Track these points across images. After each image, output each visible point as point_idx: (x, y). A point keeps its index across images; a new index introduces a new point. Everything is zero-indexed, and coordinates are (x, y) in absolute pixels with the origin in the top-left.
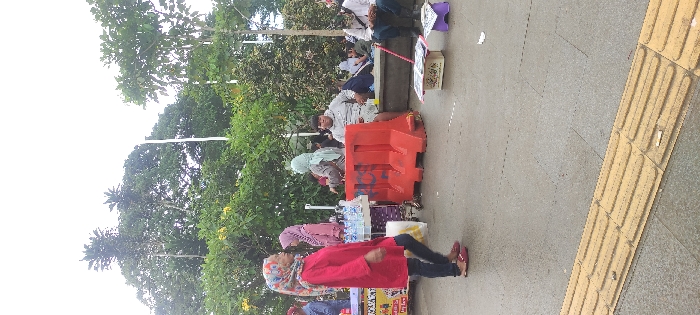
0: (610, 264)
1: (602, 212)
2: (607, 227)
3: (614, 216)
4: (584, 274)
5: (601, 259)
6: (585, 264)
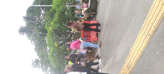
0: (149, 32)
1: (148, 20)
2: (149, 24)
3: (151, 21)
4: (141, 35)
5: (146, 32)
6: (142, 33)
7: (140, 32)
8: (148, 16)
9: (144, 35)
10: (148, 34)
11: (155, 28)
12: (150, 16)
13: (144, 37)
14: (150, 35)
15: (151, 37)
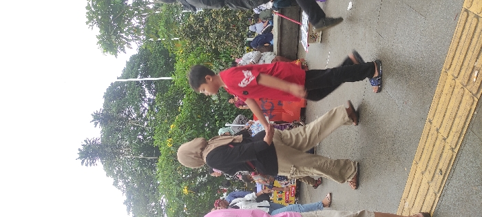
0: (438, 164)
2: (436, 138)
3: (441, 130)
4: (419, 171)
5: (431, 161)
6: (420, 164)
7: (414, 162)
8: (430, 116)
9: (427, 172)
10: (436, 170)
11: (453, 151)
12: (437, 116)
13: (428, 176)
14: (443, 174)
15: (446, 178)
